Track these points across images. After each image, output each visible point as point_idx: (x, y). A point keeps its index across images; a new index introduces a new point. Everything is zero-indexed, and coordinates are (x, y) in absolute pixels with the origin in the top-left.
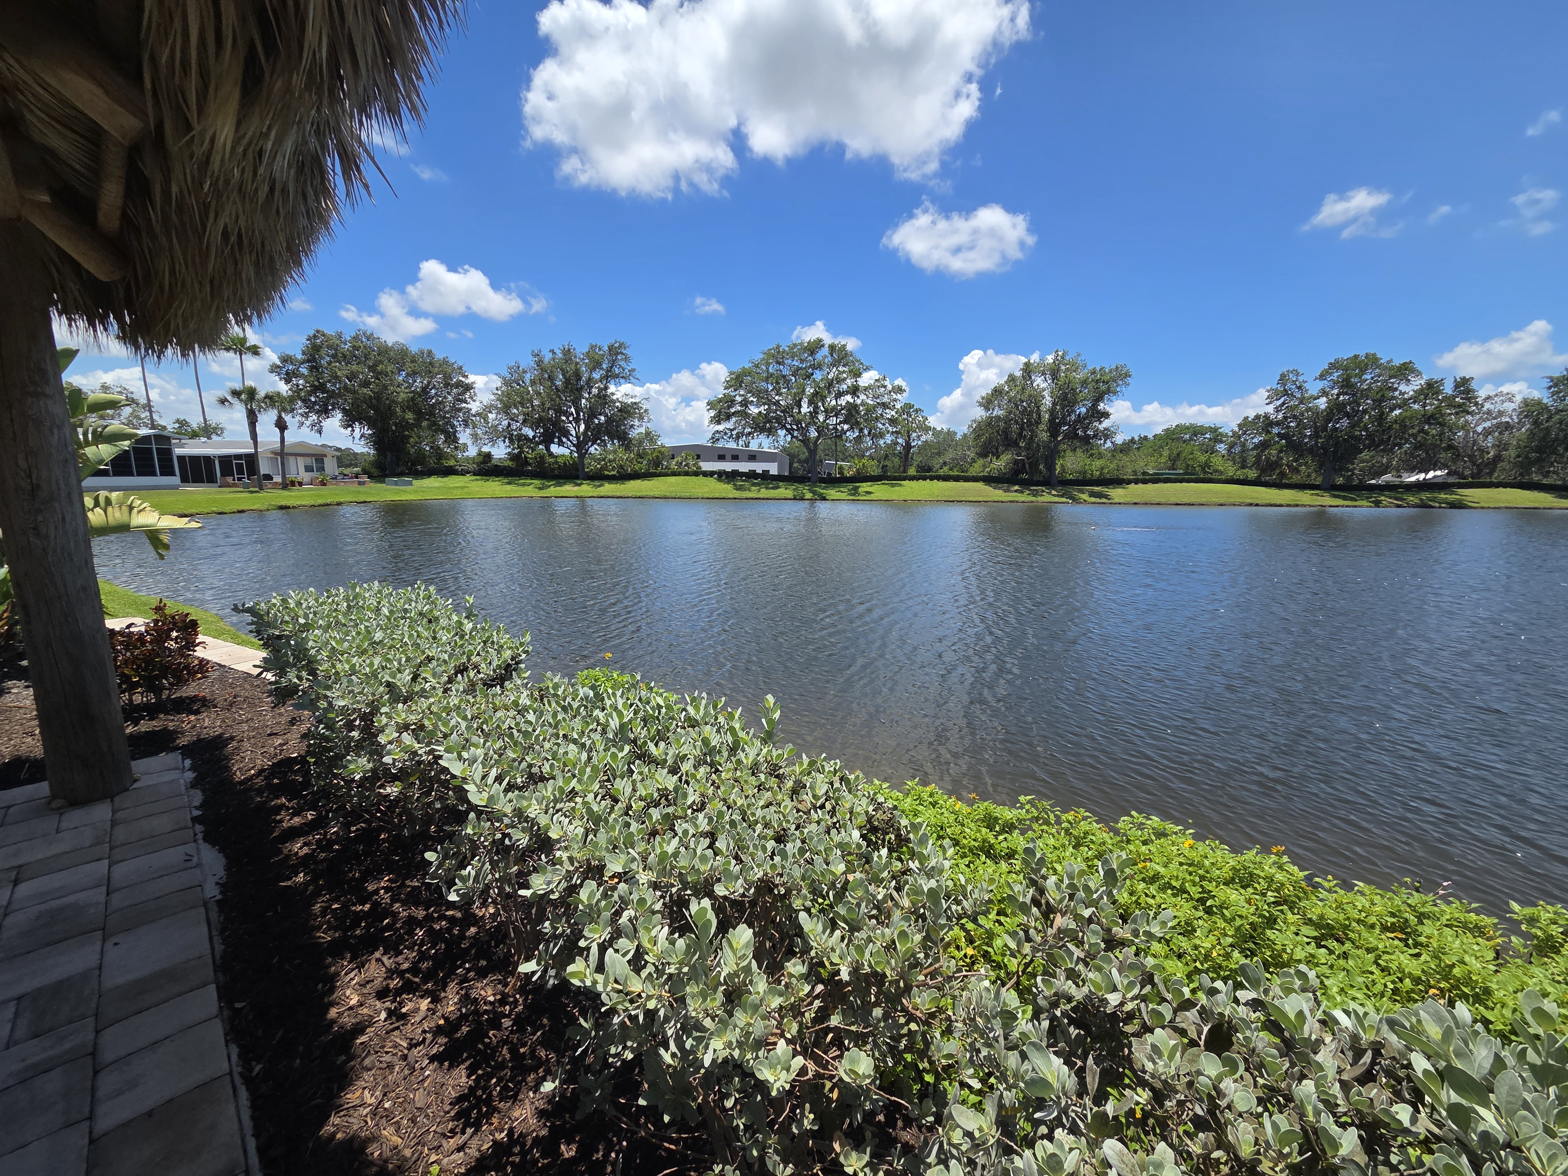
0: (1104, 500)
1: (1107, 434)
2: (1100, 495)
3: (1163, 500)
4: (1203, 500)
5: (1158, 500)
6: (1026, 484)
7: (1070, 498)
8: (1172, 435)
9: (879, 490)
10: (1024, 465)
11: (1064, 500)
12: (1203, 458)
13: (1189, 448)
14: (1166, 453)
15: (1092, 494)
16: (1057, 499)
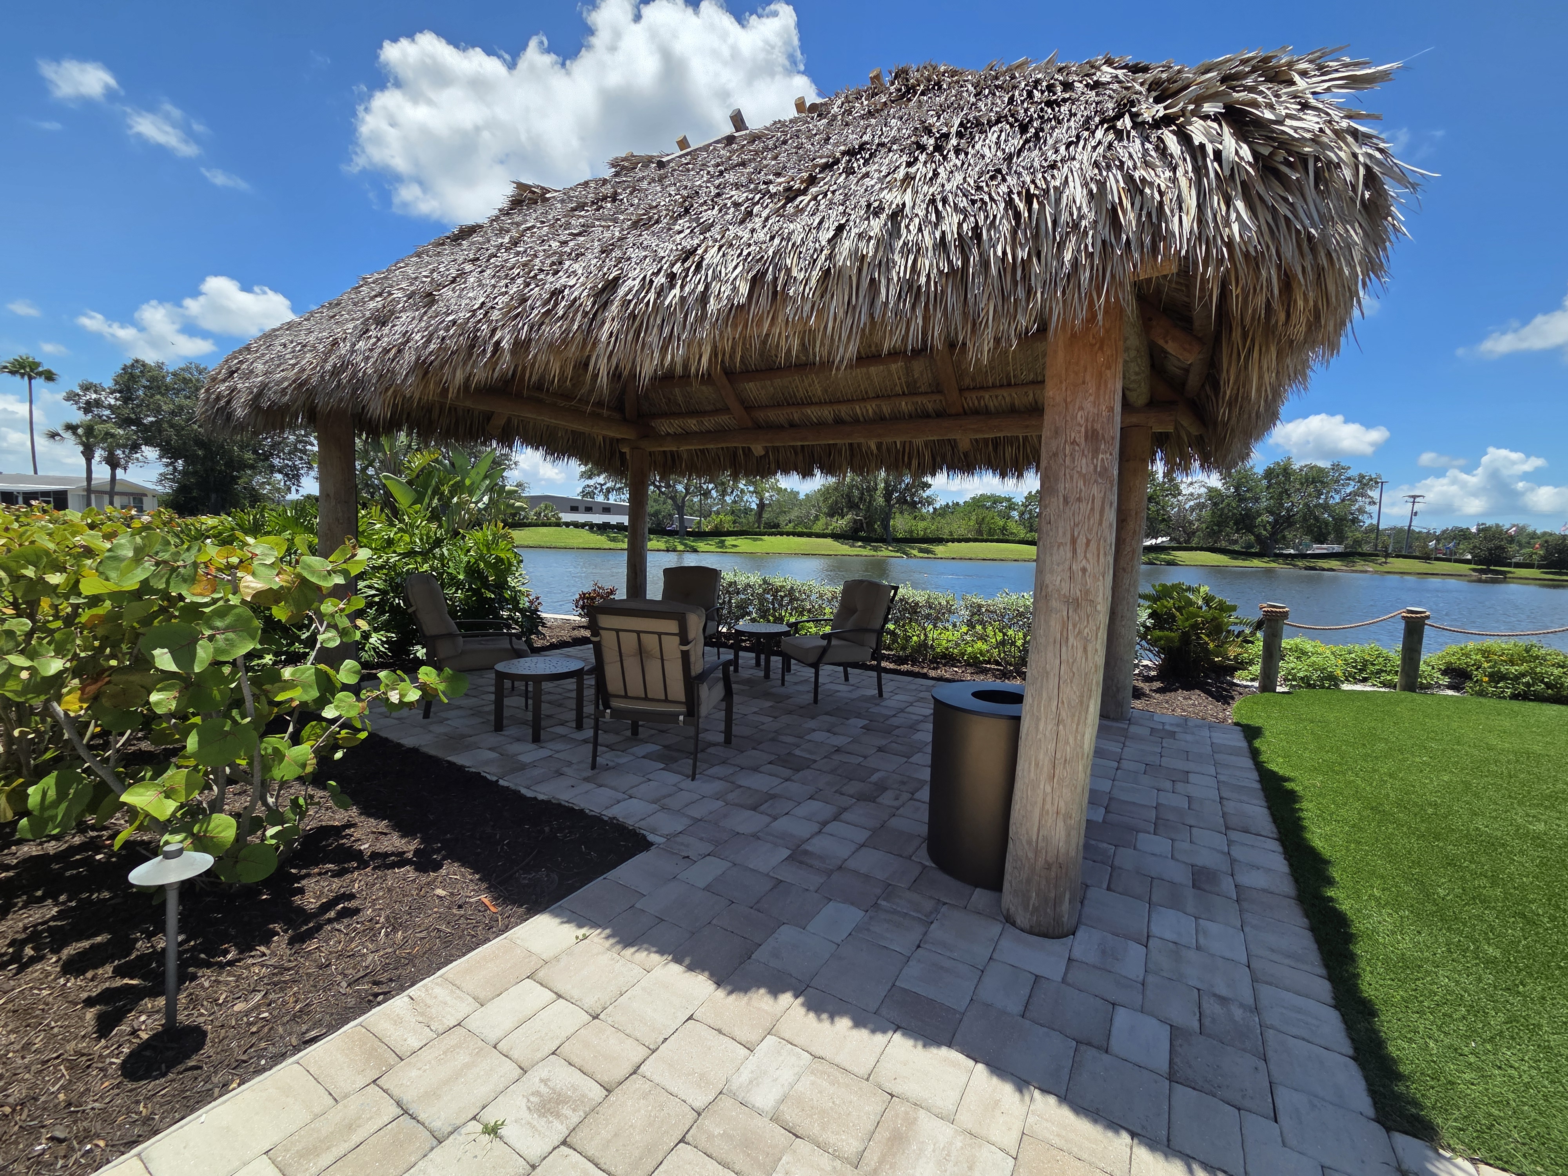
0: (930, 555)
1: (929, 501)
2: (927, 551)
3: (973, 556)
4: (1002, 557)
5: (970, 556)
6: (867, 540)
7: (904, 553)
8: (978, 503)
9: (744, 544)
10: (862, 524)
11: (899, 554)
12: (1001, 523)
13: (991, 514)
14: (974, 518)
15: (921, 551)
16: (893, 554)
